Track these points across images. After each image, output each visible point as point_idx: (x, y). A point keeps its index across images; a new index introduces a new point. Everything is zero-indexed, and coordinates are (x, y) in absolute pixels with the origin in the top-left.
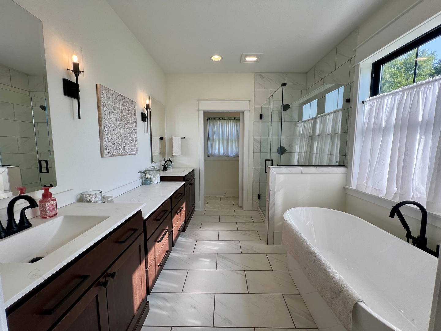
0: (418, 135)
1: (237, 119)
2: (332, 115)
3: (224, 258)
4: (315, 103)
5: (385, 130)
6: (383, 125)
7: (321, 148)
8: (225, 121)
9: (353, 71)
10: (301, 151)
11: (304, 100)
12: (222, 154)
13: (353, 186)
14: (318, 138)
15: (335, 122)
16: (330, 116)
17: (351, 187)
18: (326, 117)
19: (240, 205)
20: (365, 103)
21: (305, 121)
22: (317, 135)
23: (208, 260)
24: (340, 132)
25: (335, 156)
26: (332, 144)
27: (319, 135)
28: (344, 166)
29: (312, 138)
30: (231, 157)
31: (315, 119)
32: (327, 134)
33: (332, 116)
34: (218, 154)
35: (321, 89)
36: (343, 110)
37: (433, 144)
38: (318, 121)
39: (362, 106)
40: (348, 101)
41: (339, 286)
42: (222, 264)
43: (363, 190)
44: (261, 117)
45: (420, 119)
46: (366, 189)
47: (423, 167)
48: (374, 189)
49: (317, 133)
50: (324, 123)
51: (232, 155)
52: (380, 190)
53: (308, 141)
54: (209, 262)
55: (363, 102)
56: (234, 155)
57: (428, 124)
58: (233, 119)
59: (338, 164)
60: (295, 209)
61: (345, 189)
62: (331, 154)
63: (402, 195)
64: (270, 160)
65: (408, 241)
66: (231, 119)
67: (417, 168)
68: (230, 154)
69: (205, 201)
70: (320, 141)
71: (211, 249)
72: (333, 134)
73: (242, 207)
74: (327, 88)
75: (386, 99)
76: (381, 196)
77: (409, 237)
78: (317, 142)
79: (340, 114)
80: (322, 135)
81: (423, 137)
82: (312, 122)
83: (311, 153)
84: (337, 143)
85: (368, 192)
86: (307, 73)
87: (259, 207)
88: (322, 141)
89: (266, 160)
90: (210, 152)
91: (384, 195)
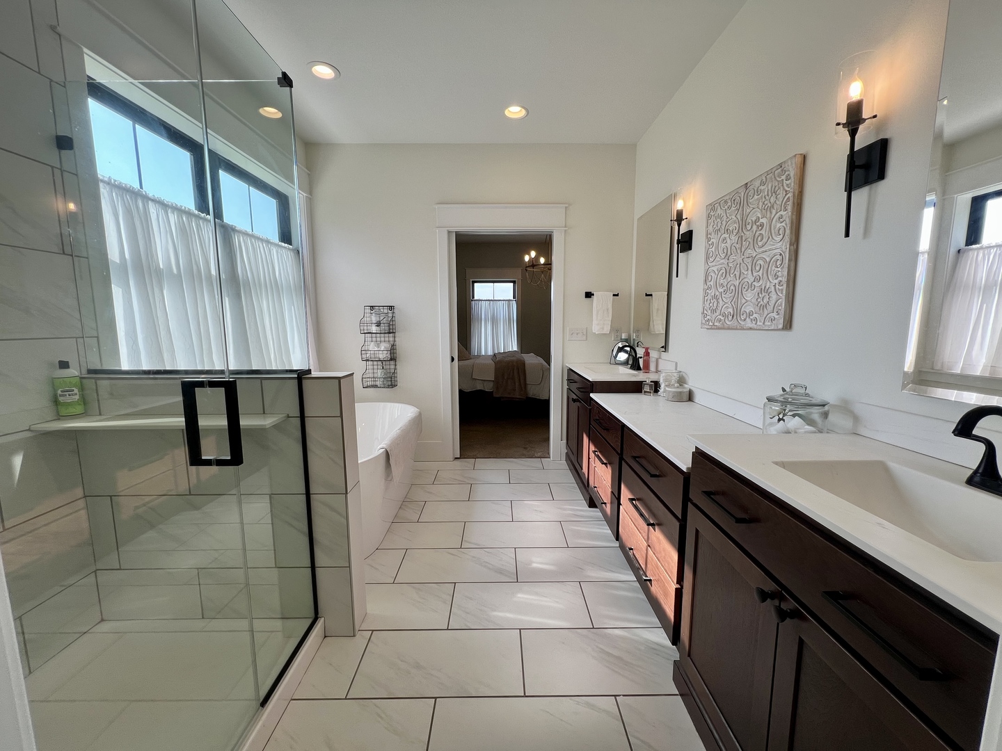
3: (500, 571)
23: (535, 565)
42: (506, 559)
54: (532, 562)
71: (537, 594)
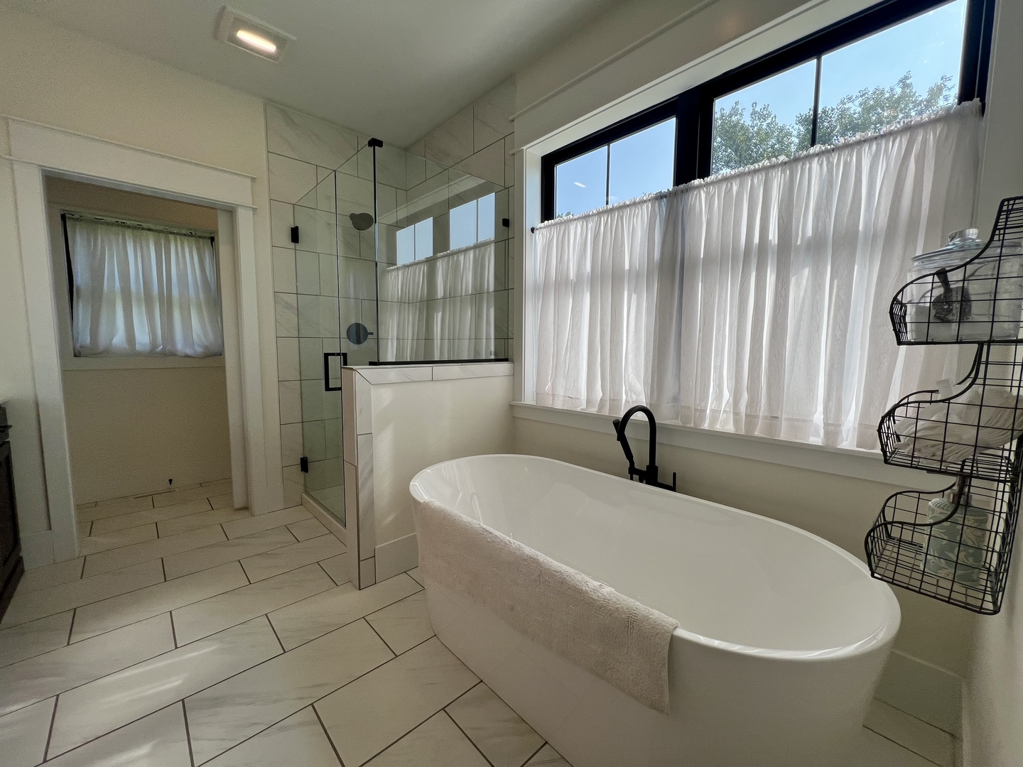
0: (626, 293)
1: (200, 237)
2: (471, 253)
4: (427, 226)
5: (576, 287)
6: (572, 276)
7: (452, 323)
8: (151, 236)
9: (513, 162)
10: (403, 335)
11: (402, 214)
12: (148, 348)
13: (529, 398)
14: (444, 304)
15: (479, 267)
16: (467, 255)
17: (523, 402)
18: (458, 257)
19: (238, 501)
20: (537, 232)
21: (406, 266)
22: (439, 297)
24: (492, 288)
25: (484, 341)
26: (478, 316)
27: (444, 298)
28: (506, 360)
29: (428, 304)
30: (187, 356)
31: (431, 262)
32: (463, 294)
33: (472, 256)
34: (126, 346)
35: (444, 194)
36: (496, 242)
37: (648, 308)
38: (441, 266)
39: (532, 236)
40: (506, 223)
41: (624, 616)
42: (213, 730)
43: (549, 404)
44: (295, 235)
45: (627, 267)
46: (553, 400)
47: (637, 348)
48: (567, 398)
49: (440, 293)
50: (455, 270)
51: (189, 351)
52: (577, 398)
53: (420, 312)
55: (533, 230)
56: (199, 350)
57: (638, 275)
58: (185, 235)
59: (493, 357)
60: (428, 470)
61: (512, 407)
62: (477, 338)
63: (614, 400)
64: (338, 354)
65: (632, 479)
66: (177, 234)
67: (629, 351)
68: (180, 346)
69: (79, 522)
70: (448, 310)
72: (478, 294)
73: (246, 508)
74: (457, 192)
75: (572, 227)
76: (579, 409)
77: (633, 472)
78: (440, 314)
79: (491, 252)
80: (451, 296)
81: (634, 297)
82: (425, 268)
83: (429, 338)
84: (489, 314)
85: (559, 405)
86: (406, 149)
87: (307, 492)
88: (454, 309)
89: (326, 356)
90: (85, 339)
91: (584, 407)
